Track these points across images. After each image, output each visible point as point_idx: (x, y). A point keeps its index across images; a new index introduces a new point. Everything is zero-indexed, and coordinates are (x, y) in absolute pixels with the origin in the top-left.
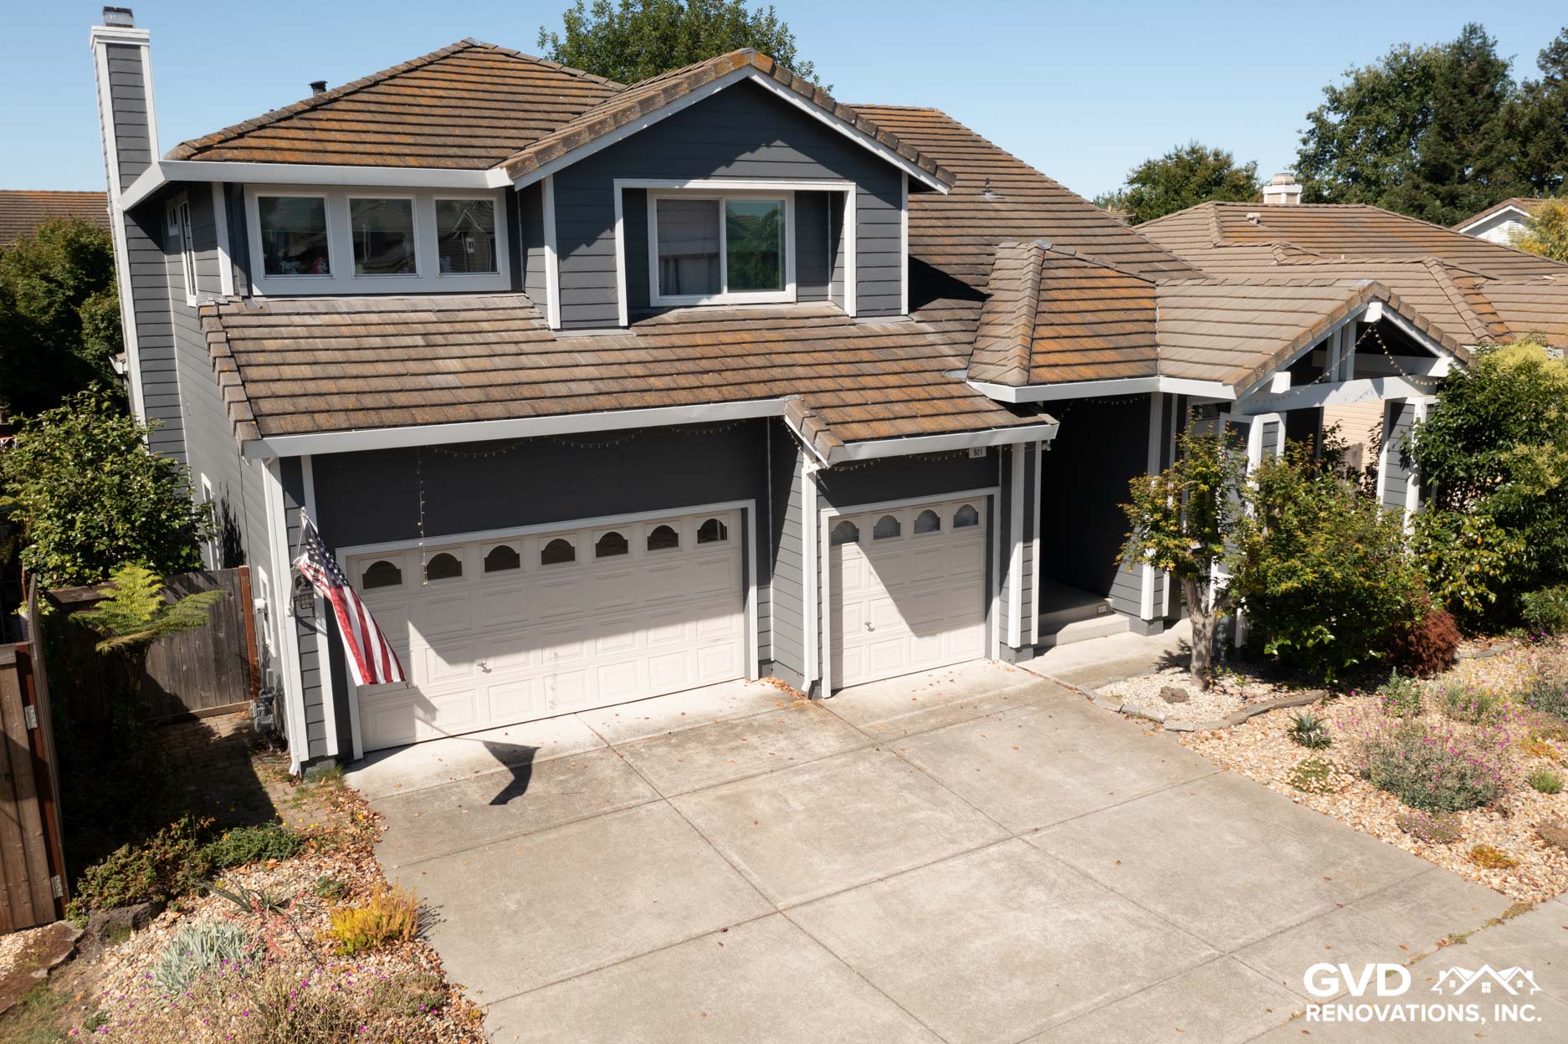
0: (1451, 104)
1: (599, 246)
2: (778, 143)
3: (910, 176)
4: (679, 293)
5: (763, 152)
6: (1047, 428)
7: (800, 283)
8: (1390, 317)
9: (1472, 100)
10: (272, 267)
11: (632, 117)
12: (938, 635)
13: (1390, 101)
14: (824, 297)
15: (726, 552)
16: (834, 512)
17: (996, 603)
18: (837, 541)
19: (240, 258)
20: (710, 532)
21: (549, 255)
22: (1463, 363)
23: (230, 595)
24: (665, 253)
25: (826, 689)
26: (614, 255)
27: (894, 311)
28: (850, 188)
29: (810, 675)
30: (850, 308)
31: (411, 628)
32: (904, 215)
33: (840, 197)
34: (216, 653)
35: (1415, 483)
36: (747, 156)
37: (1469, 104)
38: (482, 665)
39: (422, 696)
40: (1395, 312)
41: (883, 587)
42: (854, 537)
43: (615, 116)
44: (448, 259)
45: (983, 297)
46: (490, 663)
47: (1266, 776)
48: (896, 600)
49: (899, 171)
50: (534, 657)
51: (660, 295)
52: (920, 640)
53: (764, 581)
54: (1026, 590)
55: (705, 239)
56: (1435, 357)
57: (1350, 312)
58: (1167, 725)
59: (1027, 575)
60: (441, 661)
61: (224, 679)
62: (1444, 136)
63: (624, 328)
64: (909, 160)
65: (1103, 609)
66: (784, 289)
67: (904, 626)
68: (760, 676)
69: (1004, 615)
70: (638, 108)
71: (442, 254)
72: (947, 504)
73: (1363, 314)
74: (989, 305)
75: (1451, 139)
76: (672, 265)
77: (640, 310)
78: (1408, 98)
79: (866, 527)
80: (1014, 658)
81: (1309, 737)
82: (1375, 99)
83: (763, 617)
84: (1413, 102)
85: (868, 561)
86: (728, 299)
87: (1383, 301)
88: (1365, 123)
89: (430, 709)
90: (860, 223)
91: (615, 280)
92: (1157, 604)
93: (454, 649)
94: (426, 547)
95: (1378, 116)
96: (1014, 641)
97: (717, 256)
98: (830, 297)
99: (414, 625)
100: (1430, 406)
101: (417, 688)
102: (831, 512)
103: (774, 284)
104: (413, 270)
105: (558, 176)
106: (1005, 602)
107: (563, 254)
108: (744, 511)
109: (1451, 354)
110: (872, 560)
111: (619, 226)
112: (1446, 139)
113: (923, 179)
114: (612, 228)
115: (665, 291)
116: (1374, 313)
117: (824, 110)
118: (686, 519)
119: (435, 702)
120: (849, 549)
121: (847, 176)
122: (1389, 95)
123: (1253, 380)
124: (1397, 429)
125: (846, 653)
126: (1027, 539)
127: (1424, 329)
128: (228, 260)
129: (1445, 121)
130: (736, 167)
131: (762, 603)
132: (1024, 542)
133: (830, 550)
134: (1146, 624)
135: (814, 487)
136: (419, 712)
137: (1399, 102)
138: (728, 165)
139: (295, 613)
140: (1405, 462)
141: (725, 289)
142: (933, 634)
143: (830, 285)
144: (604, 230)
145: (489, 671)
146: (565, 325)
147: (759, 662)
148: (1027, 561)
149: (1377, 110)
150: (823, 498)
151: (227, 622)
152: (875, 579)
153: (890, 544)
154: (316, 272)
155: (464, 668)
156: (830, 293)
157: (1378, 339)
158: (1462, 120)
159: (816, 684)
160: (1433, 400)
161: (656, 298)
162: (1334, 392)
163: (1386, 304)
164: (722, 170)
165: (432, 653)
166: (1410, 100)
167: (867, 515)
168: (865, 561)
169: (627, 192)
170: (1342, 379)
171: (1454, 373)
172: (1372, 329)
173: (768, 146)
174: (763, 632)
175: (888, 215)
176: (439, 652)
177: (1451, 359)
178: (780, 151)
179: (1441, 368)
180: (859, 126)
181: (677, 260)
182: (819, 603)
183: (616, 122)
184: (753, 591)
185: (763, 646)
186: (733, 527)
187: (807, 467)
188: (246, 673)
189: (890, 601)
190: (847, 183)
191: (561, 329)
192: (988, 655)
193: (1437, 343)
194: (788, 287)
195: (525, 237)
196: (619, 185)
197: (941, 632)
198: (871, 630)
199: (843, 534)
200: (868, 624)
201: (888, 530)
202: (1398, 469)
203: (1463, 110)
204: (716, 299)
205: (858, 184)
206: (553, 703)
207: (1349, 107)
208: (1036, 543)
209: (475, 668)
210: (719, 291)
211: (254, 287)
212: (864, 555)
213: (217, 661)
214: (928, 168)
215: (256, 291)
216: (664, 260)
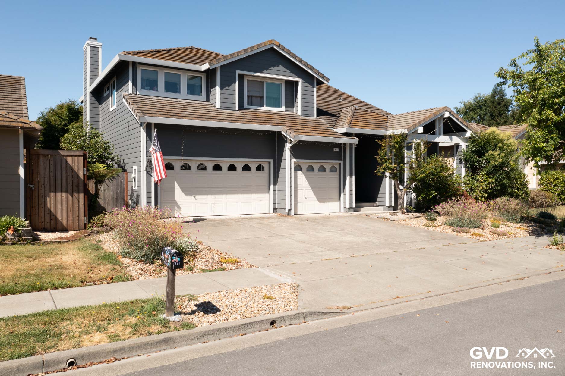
0: (493, 108)
1: (231, 88)
2: (280, 66)
3: (317, 79)
4: (252, 105)
5: (276, 68)
6: (355, 141)
7: (286, 107)
8: (452, 117)
9: (499, 107)
10: (143, 88)
11: (242, 53)
12: (325, 203)
13: (476, 112)
14: (293, 111)
15: (264, 175)
16: (295, 160)
17: (342, 195)
18: (296, 170)
19: (135, 84)
20: (259, 168)
21: (218, 88)
22: (475, 133)
23: (122, 180)
24: (249, 94)
25: (292, 213)
26: (235, 90)
27: (312, 116)
28: (300, 80)
29: (288, 208)
30: (300, 113)
31: (176, 182)
32: (315, 89)
33: (297, 83)
34: (117, 196)
35: (464, 168)
36: (272, 68)
37: (498, 108)
38: (194, 197)
39: (177, 204)
40: (453, 116)
41: (309, 186)
42: (301, 170)
43: (237, 52)
44: (189, 91)
45: (338, 117)
46: (197, 197)
47: (417, 225)
48: (313, 190)
49: (314, 76)
50: (209, 197)
51: (247, 105)
52: (320, 204)
53: (275, 184)
54: (351, 191)
55: (259, 92)
56: (466, 131)
57: (440, 114)
58: (391, 219)
59: (351, 186)
60: (183, 194)
61: (118, 204)
62: (491, 118)
63: (237, 111)
64: (316, 73)
65: (375, 205)
66: (281, 108)
67: (315, 198)
68: (273, 212)
69: (345, 199)
70: (243, 51)
71: (188, 90)
72: (328, 164)
73: (444, 115)
74: (340, 118)
75: (493, 119)
76: (250, 98)
77: (241, 107)
78: (481, 110)
79: (304, 167)
80: (348, 211)
81: (430, 218)
82: (471, 111)
83: (274, 195)
84: (483, 111)
85: (305, 178)
86: (265, 108)
87: (449, 112)
88: (468, 118)
89: (179, 208)
90: (303, 90)
91: (235, 97)
92: (391, 202)
93: (188, 191)
94: (183, 159)
95: (472, 115)
96: (348, 206)
97: (262, 97)
98: (294, 112)
99: (177, 182)
100: (466, 145)
101: (176, 201)
102: (294, 160)
103: (279, 106)
104: (180, 93)
105: (221, 67)
106: (345, 195)
107: (221, 89)
108: (269, 163)
109: (471, 130)
110: (306, 178)
111: (237, 83)
112: (492, 119)
113: (320, 79)
114: (235, 83)
115: (248, 104)
116: (447, 115)
117: (293, 57)
118: (253, 163)
119: (181, 206)
120: (299, 173)
121: (299, 77)
122: (475, 109)
123: (412, 128)
124: (458, 153)
125: (298, 191)
126: (351, 175)
127: (462, 122)
128: (132, 84)
129: (491, 113)
130: (269, 71)
131: (274, 191)
132: (350, 176)
133: (294, 172)
134: (387, 208)
135: (290, 152)
136: (176, 208)
137: (478, 111)
138: (267, 70)
139: (146, 170)
140: (461, 162)
141: (265, 106)
142: (324, 203)
143: (294, 108)
144: (233, 83)
145: (196, 199)
146: (221, 108)
147: (273, 208)
148: (351, 182)
149: (471, 114)
150: (292, 156)
151: (120, 188)
152: (307, 183)
153: (311, 173)
154: (154, 90)
155: (189, 197)
156: (294, 110)
157: (448, 123)
158: (496, 113)
159: (290, 211)
160: (467, 144)
161: (246, 106)
162: (437, 138)
163: (450, 113)
164: (265, 71)
165: (181, 191)
166: (482, 111)
167: (305, 163)
168: (304, 177)
169: (239, 75)
170: (440, 134)
171: (472, 135)
172: (447, 119)
173: (278, 66)
174: (274, 199)
175: (311, 89)
176: (183, 191)
177: (471, 132)
178: (281, 68)
179: (468, 134)
180: (303, 62)
181: (252, 97)
182: (291, 191)
183: (237, 54)
184: (272, 186)
185: (274, 204)
186: (266, 166)
187: (288, 146)
188: (124, 204)
189: (311, 190)
190: (299, 79)
191: (220, 109)
192: (340, 211)
193: (467, 127)
194: (282, 107)
195: (211, 85)
196: (238, 72)
197: (326, 202)
198: (306, 198)
199: (298, 168)
200: (305, 196)
201: (311, 169)
202: (459, 164)
203: (496, 110)
204: (262, 108)
205: (302, 79)
206: (214, 211)
207: (462, 113)
208: (354, 177)
209: (192, 197)
210: (263, 106)
211: (138, 92)
212: (303, 175)
213: (117, 199)
214: (322, 76)
215: (138, 93)
216: (248, 96)
